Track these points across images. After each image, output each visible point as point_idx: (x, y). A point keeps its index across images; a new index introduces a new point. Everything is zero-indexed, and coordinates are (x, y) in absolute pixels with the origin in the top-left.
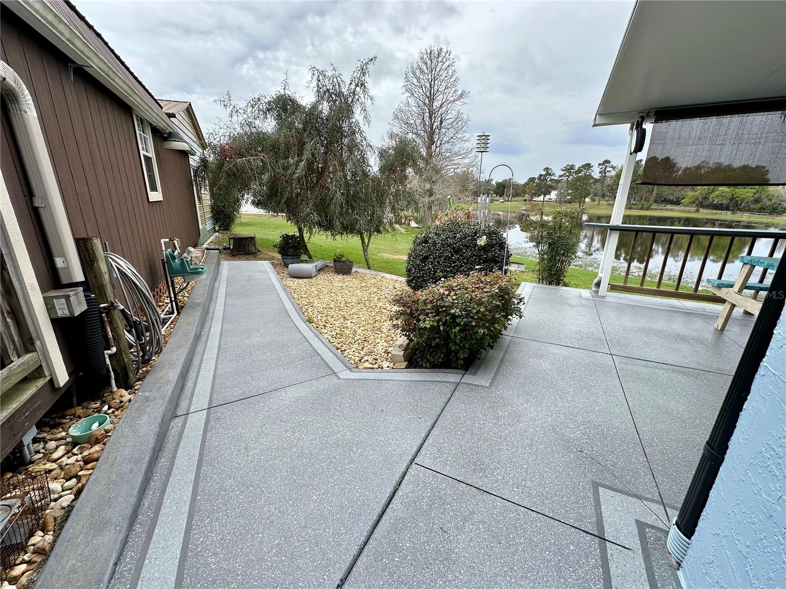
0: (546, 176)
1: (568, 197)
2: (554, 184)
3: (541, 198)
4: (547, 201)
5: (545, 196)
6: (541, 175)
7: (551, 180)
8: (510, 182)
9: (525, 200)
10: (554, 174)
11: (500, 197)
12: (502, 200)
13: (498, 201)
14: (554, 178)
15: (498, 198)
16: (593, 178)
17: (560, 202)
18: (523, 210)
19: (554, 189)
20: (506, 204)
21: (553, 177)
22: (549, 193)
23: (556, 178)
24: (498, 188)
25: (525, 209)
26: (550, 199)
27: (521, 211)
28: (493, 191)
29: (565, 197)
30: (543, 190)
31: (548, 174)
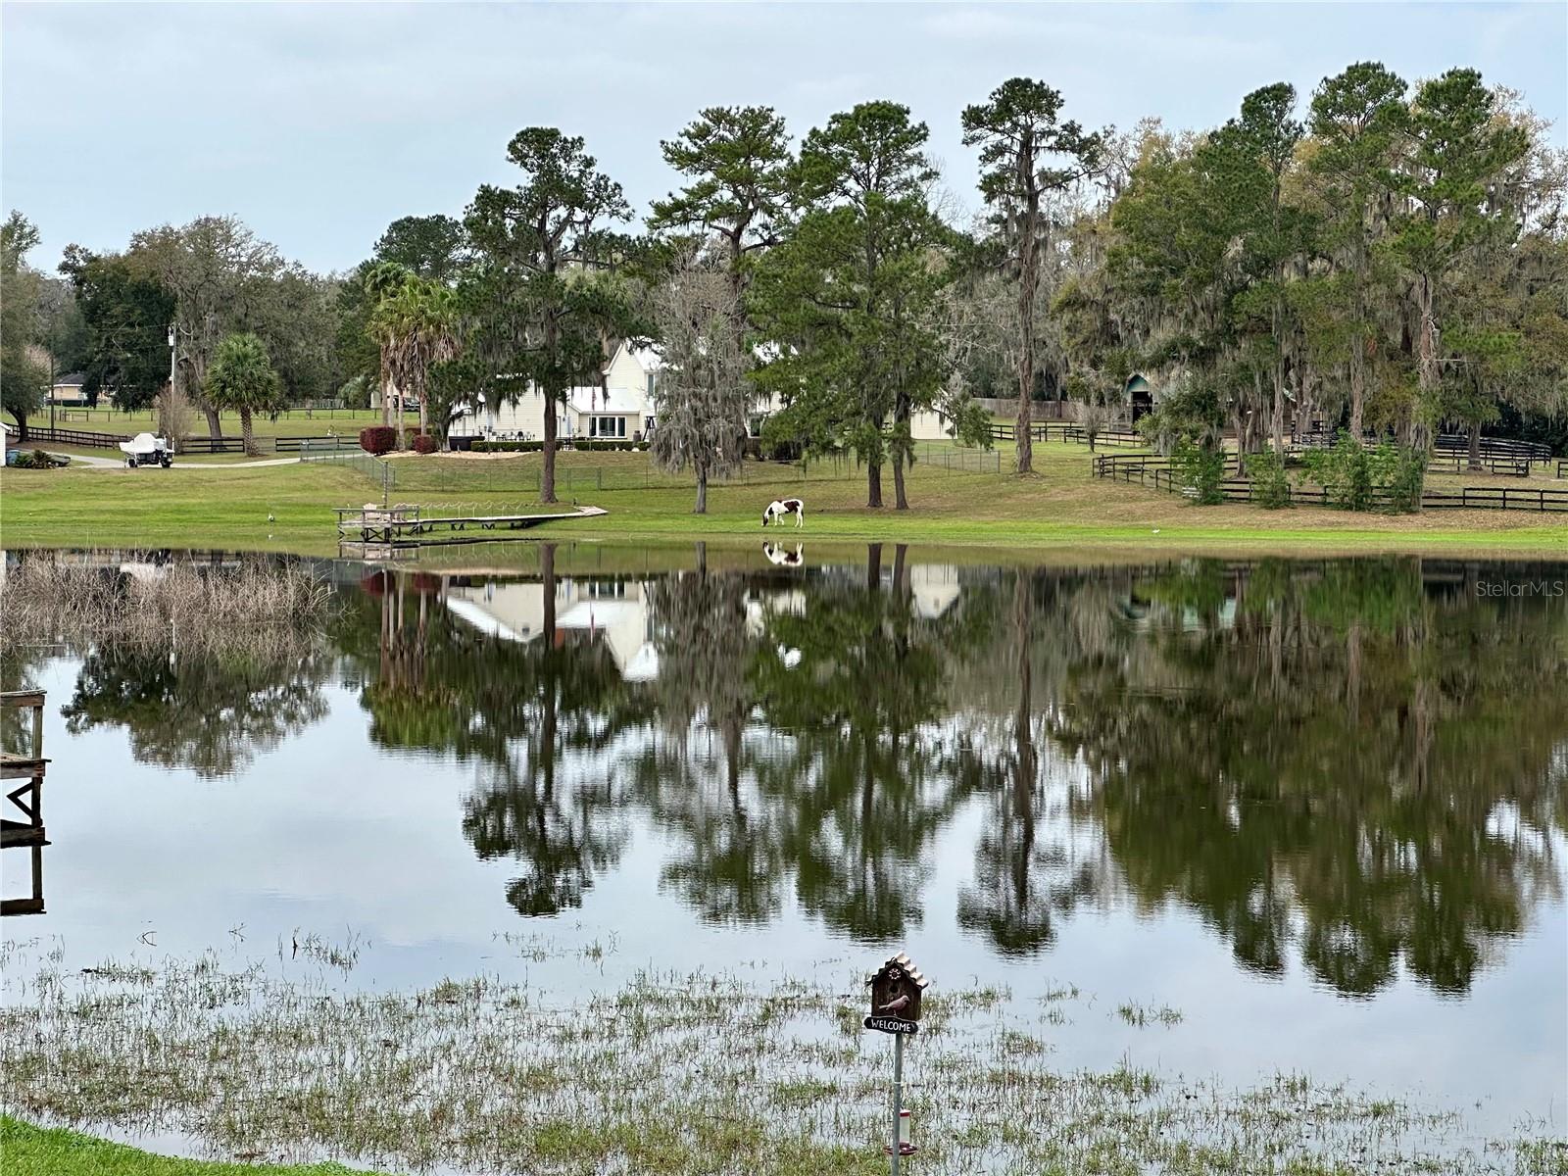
0: (544, 207)
1: (761, 407)
2: (627, 289)
3: (525, 415)
4: (582, 445)
5: (555, 397)
6: (491, 200)
7: (594, 246)
8: (206, 256)
9: (381, 441)
10: (606, 194)
11: (133, 400)
12: (146, 443)
13: (107, 443)
14: (618, 228)
15: (105, 416)
16: (940, 234)
17: (702, 452)
18: (366, 536)
19: (636, 329)
20: (194, 483)
21: (602, 223)
22: (593, 371)
23: (637, 230)
24: (93, 312)
25: (381, 522)
26: (607, 423)
27: (354, 549)
28: (47, 343)
29: (735, 402)
30: (533, 338)
31: (554, 188)
